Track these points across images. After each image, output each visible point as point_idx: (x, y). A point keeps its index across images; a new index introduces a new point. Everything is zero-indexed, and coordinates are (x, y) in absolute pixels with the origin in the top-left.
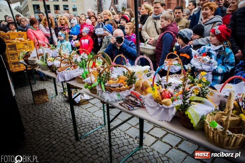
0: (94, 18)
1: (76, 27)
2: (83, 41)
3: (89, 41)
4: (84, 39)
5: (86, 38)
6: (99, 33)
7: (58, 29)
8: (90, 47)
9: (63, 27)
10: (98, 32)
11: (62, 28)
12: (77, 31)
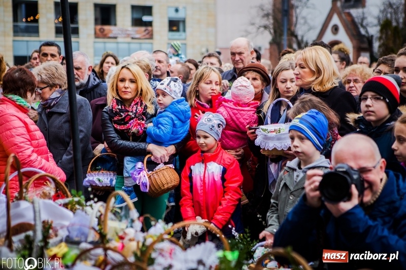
0: (258, 76)
1: (173, 113)
2: (197, 170)
3: (224, 172)
4: (205, 160)
5: (214, 159)
6: (271, 145)
7: (102, 116)
8: (227, 197)
9: (121, 110)
10: (266, 138)
11: (117, 114)
12: (174, 125)
